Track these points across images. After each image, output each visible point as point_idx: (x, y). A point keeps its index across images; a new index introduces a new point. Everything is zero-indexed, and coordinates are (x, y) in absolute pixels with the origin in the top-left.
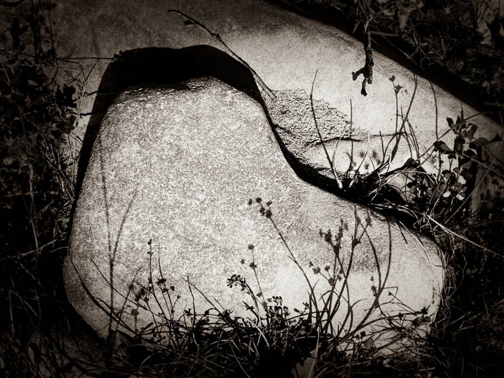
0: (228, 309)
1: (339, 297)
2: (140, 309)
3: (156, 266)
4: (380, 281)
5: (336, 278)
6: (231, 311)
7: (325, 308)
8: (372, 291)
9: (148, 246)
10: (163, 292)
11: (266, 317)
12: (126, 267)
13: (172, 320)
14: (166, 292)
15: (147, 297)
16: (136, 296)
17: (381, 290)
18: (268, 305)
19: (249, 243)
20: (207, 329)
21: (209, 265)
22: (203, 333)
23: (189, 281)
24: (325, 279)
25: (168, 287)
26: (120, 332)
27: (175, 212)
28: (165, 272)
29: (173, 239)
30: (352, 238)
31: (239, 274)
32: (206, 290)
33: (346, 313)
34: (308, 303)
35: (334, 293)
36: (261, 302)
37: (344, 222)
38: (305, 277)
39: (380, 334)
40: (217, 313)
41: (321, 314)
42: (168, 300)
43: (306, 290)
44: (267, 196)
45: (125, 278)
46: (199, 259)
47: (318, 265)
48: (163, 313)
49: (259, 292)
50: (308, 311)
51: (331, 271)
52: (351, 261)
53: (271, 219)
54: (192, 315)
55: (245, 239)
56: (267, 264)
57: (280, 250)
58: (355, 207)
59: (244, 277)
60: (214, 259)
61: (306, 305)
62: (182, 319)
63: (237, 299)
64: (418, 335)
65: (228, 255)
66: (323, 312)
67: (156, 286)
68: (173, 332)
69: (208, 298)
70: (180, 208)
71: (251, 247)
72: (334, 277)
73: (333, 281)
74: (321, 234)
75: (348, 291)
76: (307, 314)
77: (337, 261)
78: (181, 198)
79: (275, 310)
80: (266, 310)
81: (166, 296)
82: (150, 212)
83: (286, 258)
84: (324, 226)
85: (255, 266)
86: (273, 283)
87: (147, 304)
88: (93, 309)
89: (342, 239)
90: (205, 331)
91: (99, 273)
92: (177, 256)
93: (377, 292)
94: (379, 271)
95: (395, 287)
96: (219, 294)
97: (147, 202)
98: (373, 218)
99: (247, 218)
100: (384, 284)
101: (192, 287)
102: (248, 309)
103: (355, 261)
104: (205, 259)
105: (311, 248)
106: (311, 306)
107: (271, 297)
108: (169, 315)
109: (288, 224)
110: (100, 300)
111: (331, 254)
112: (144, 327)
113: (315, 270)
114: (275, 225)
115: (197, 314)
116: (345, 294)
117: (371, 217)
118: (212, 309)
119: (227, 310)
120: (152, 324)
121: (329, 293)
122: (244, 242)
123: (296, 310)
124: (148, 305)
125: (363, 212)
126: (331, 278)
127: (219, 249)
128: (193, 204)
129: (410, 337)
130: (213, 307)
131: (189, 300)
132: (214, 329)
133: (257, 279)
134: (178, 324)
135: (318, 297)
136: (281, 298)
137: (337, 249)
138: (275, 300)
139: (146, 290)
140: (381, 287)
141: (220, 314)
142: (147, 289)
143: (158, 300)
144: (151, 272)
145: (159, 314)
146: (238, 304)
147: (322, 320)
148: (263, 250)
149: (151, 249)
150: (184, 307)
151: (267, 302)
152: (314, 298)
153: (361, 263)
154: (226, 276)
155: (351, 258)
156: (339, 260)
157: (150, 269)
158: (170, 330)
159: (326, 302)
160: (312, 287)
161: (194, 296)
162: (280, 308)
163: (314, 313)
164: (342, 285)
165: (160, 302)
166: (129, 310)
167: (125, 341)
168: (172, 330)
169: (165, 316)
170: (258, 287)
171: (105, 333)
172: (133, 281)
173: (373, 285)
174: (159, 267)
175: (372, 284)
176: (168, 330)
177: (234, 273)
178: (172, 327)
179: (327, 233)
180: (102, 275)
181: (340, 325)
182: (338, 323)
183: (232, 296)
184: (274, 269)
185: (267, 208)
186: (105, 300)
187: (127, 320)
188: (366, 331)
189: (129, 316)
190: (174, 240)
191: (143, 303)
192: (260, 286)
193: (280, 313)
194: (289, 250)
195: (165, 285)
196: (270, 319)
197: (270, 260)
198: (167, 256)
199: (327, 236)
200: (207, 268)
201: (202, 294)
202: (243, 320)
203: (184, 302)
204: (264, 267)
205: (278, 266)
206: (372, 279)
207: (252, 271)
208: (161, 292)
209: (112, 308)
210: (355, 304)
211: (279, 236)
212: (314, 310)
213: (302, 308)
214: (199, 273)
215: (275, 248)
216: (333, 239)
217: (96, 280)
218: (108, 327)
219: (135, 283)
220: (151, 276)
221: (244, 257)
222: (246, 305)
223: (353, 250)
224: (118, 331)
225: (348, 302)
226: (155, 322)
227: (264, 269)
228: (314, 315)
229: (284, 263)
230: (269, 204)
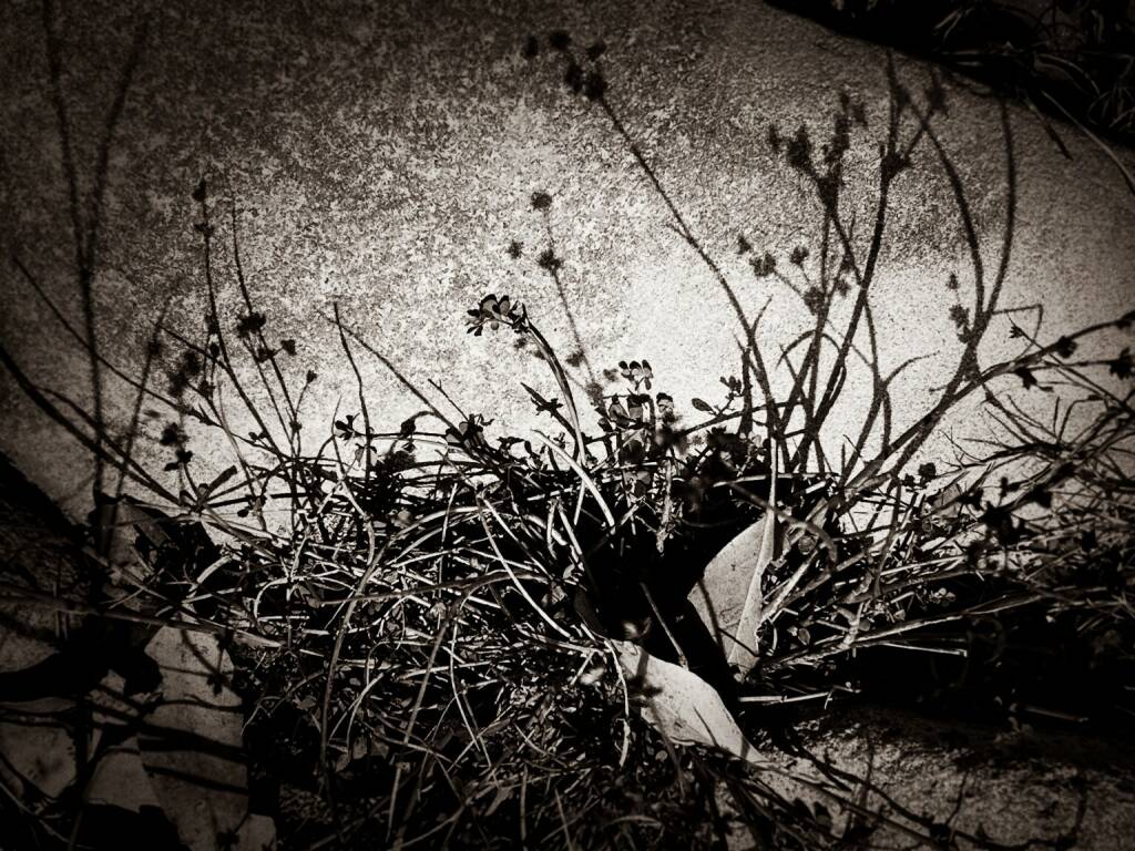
0: (475, 413)
1: (843, 353)
2: (191, 425)
3: (229, 273)
4: (981, 289)
5: (830, 289)
6: (486, 420)
7: (797, 390)
8: (953, 323)
9: (195, 206)
10: (258, 360)
11: (602, 433)
12: (128, 278)
13: (298, 457)
14: (269, 362)
15: (208, 379)
16: (171, 377)
17: (983, 319)
18: (605, 393)
19: (533, 186)
20: (414, 482)
21: (403, 264)
22: (401, 496)
23: (342, 321)
24: (793, 293)
25: (273, 343)
26: (131, 501)
27: (276, 85)
28: (258, 294)
29: (277, 180)
30: (882, 150)
31: (505, 293)
32: (398, 352)
33: (869, 403)
34: (739, 377)
35: (824, 340)
36: (584, 384)
37: (854, 101)
38: (724, 291)
39: (984, 469)
40: (442, 428)
41: (781, 410)
42: (277, 389)
43: (730, 335)
44: (587, 27)
45: (129, 317)
46: (367, 245)
47: (766, 248)
48: (265, 434)
49: (576, 350)
50: (739, 404)
51: (811, 265)
52: (879, 228)
53: (604, 103)
54: (358, 435)
55: (520, 173)
56: (598, 255)
57: (638, 205)
58: (889, 55)
59: (522, 301)
60: (420, 244)
61: (733, 384)
62: (329, 452)
63: (503, 379)
64: (1117, 470)
65: (464, 231)
66: (790, 406)
67: (234, 342)
68: (302, 495)
69: (407, 379)
70: (293, 71)
71: (541, 201)
72: (824, 283)
73: (821, 300)
74: (774, 140)
75: (872, 328)
76: (736, 415)
77: (833, 230)
78: (293, 37)
79: (630, 406)
80: (601, 410)
81: (271, 376)
82: (192, 88)
83: (660, 229)
84: (781, 116)
85: (558, 264)
86: (620, 318)
87: (211, 403)
88: (36, 429)
89: (847, 155)
90: (408, 490)
91: (43, 303)
92: (294, 238)
93: (971, 327)
94: (976, 256)
95: (1033, 307)
96: (445, 364)
97: (178, 54)
98: (949, 88)
99: (522, 102)
100: (994, 298)
101: (352, 342)
102: (540, 409)
103: (893, 225)
104: (388, 246)
105: (744, 190)
106: (749, 387)
107: (615, 365)
108: (286, 441)
109: (661, 115)
110: (56, 394)
111: (809, 208)
112: (209, 483)
113: (756, 264)
114: (616, 122)
115: (376, 432)
116: (861, 338)
117: (944, 86)
118: (423, 414)
119: (472, 416)
120: (233, 471)
121: (809, 340)
122: (517, 184)
123: (700, 405)
124: (213, 408)
125: (917, 71)
126: (813, 289)
127: (433, 209)
128: (337, 56)
129: (1087, 477)
130: (425, 408)
131: (345, 387)
132: (438, 482)
133: (567, 307)
134: (317, 471)
135: (770, 356)
136: (646, 364)
137: (829, 190)
138: (627, 372)
139: (201, 357)
140: (985, 307)
141: (452, 431)
142: (203, 352)
143: (245, 391)
144: (211, 295)
145: (253, 435)
146: (507, 394)
147: (786, 432)
148: (583, 208)
149: (205, 215)
150: (331, 409)
151: (603, 382)
152: (759, 358)
153: (913, 233)
154: (462, 299)
155: (881, 216)
156: (837, 225)
157: (209, 283)
158: (293, 488)
159: (797, 372)
160: (751, 322)
161: (362, 373)
162: (646, 398)
163: (758, 409)
164: (852, 310)
165: (250, 397)
166: (156, 430)
167: (150, 527)
168: (301, 490)
169: (271, 441)
170: (571, 333)
171: (84, 506)
172: (158, 327)
173: (955, 303)
174: (236, 277)
175: (951, 299)
176: (287, 490)
177: (489, 291)
178: (299, 479)
179: (794, 138)
180: (55, 310)
181: (848, 445)
182: (840, 441)
183: (485, 368)
184: (620, 268)
185: (588, 67)
186: (72, 396)
187: (149, 461)
188: (937, 463)
189: (157, 446)
190: (281, 183)
191: (199, 403)
192: (579, 329)
193: (646, 415)
194: (668, 201)
195: (262, 339)
196: (614, 439)
197: (606, 238)
198: (261, 237)
199: (793, 147)
200: (400, 277)
201: (388, 364)
202: (528, 446)
203: (330, 392)
204: (588, 266)
205: (632, 258)
206: (953, 283)
207: (548, 280)
208: (251, 361)
209: (98, 423)
210: (897, 372)
211: (632, 158)
212: (758, 399)
213: (717, 396)
214: (371, 292)
215: (622, 199)
216: (818, 156)
217: (38, 330)
218: (91, 486)
219: (163, 333)
220: (214, 308)
221: (519, 233)
222: (536, 395)
223: (884, 190)
224: (125, 496)
225: (874, 367)
226: (244, 464)
227: (586, 273)
228: (761, 416)
229: (653, 246)
230: (595, 52)
